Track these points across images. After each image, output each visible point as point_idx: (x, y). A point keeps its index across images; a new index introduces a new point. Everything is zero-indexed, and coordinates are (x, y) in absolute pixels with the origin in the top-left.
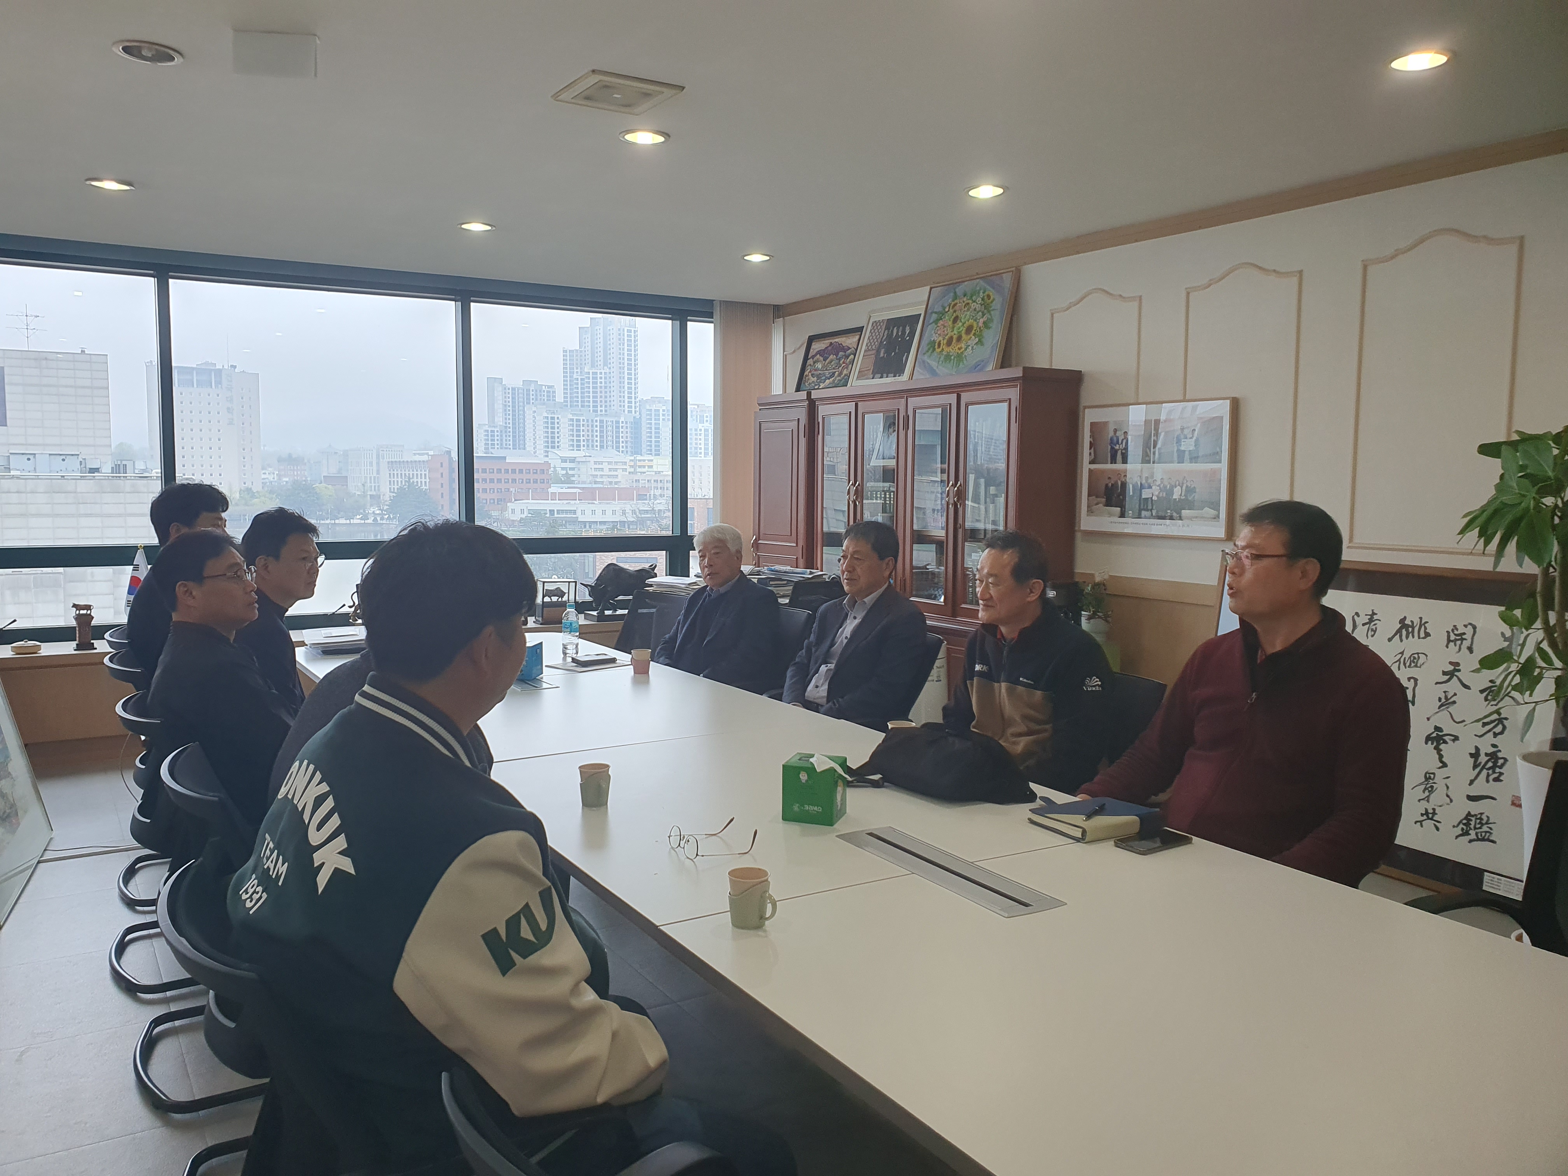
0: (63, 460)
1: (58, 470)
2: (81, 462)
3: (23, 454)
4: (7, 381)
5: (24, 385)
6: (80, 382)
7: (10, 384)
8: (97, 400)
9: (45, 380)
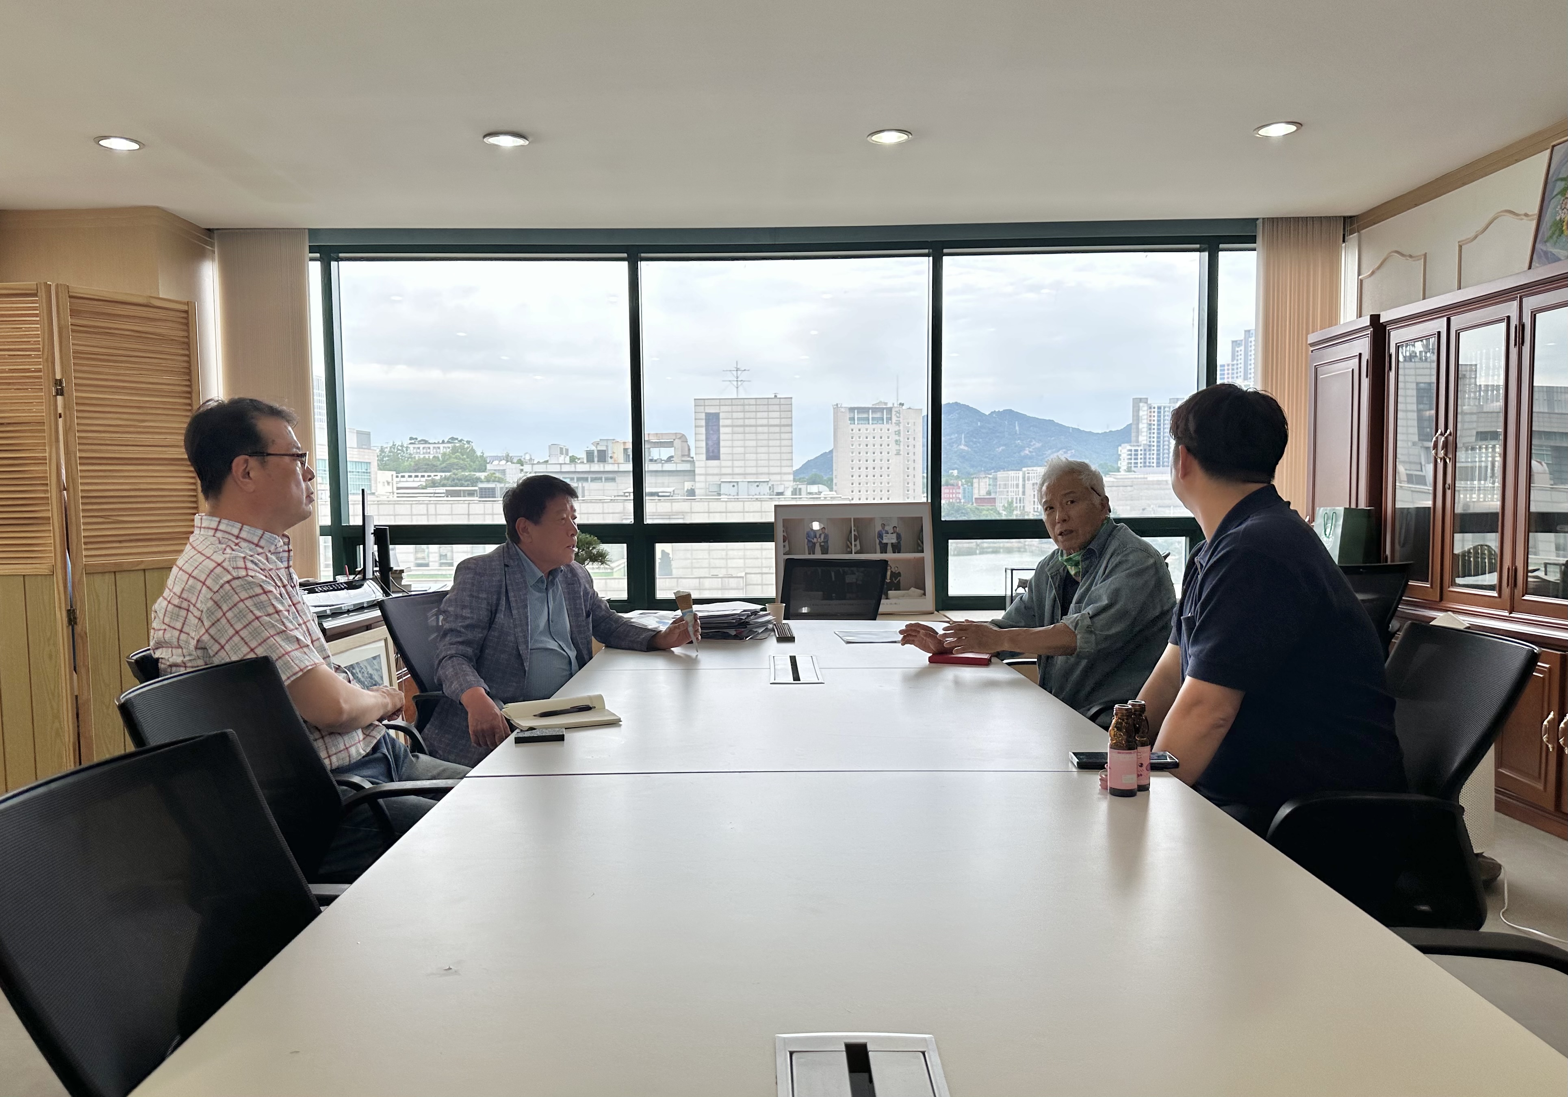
0: (758, 486)
1: (754, 494)
2: (770, 487)
3: (729, 482)
4: (721, 423)
5: (733, 426)
6: (772, 422)
7: (724, 426)
8: (784, 436)
9: (747, 422)
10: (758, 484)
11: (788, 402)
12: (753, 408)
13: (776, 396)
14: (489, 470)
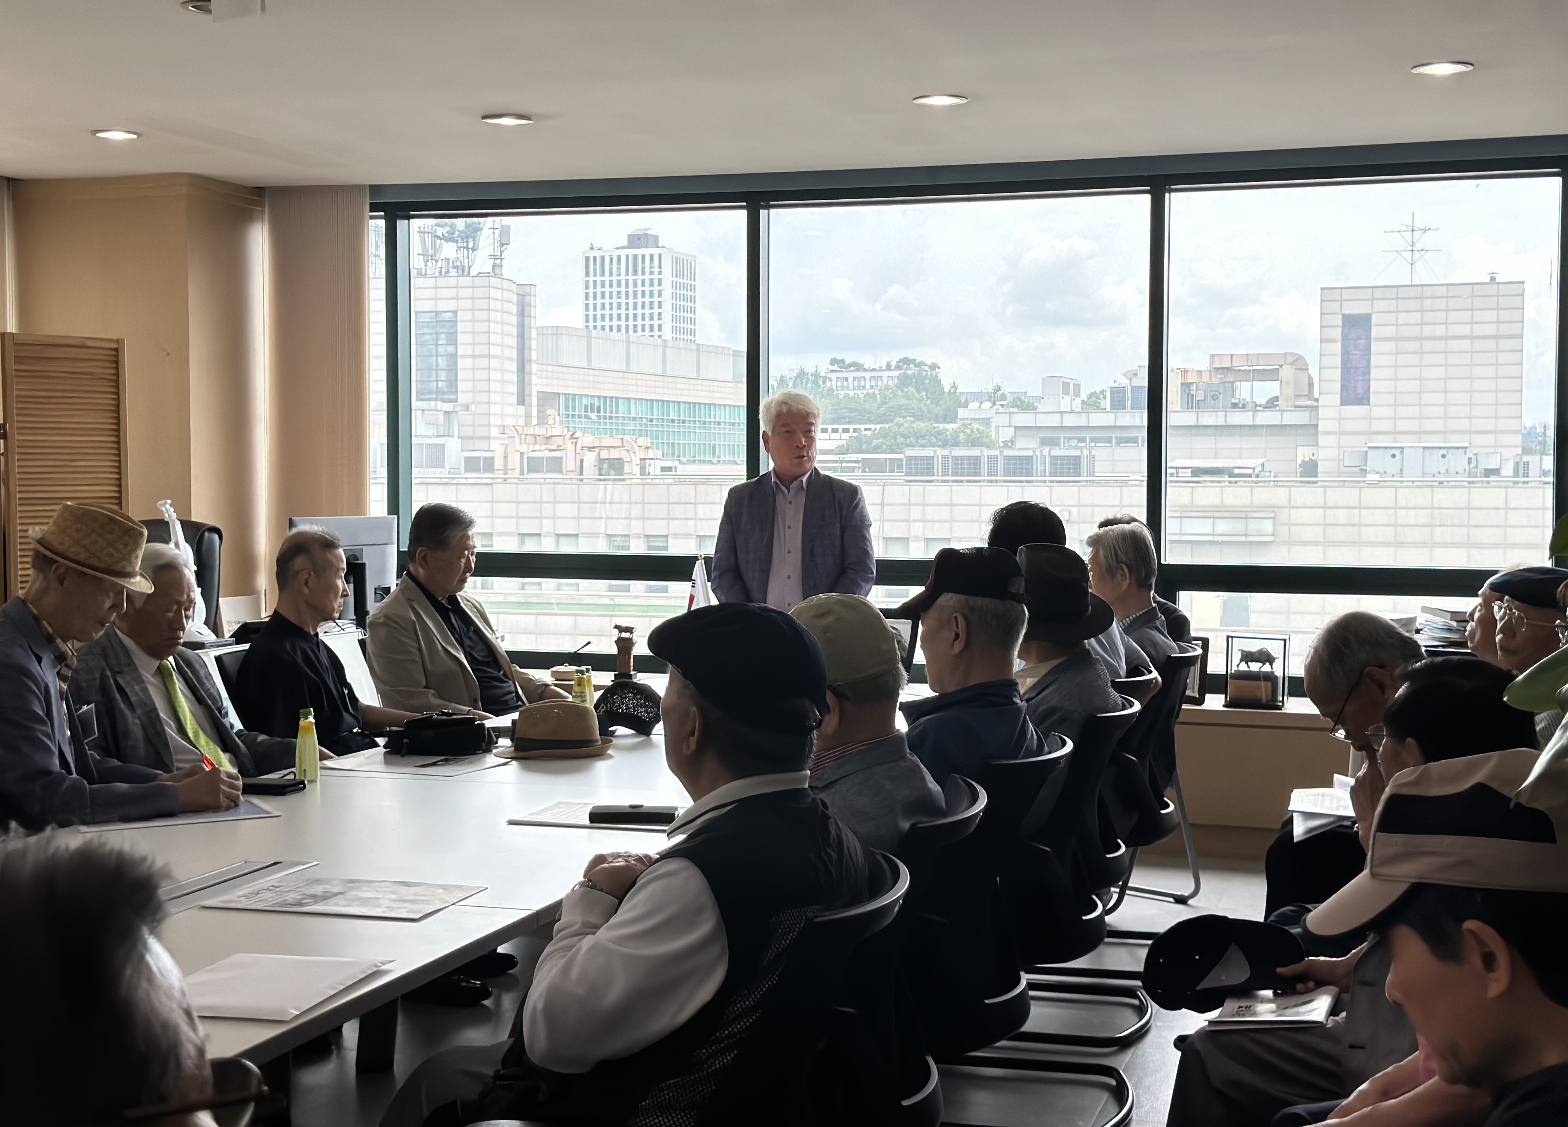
0: (1444, 456)
1: (1435, 471)
2: (1470, 459)
3: (1386, 448)
4: (1373, 335)
5: (1397, 339)
6: (1479, 330)
7: (1379, 339)
8: (1503, 357)
9: (1427, 330)
10: (1445, 452)
11: (1516, 289)
12: (1441, 304)
13: (1493, 279)
14: (962, 419)
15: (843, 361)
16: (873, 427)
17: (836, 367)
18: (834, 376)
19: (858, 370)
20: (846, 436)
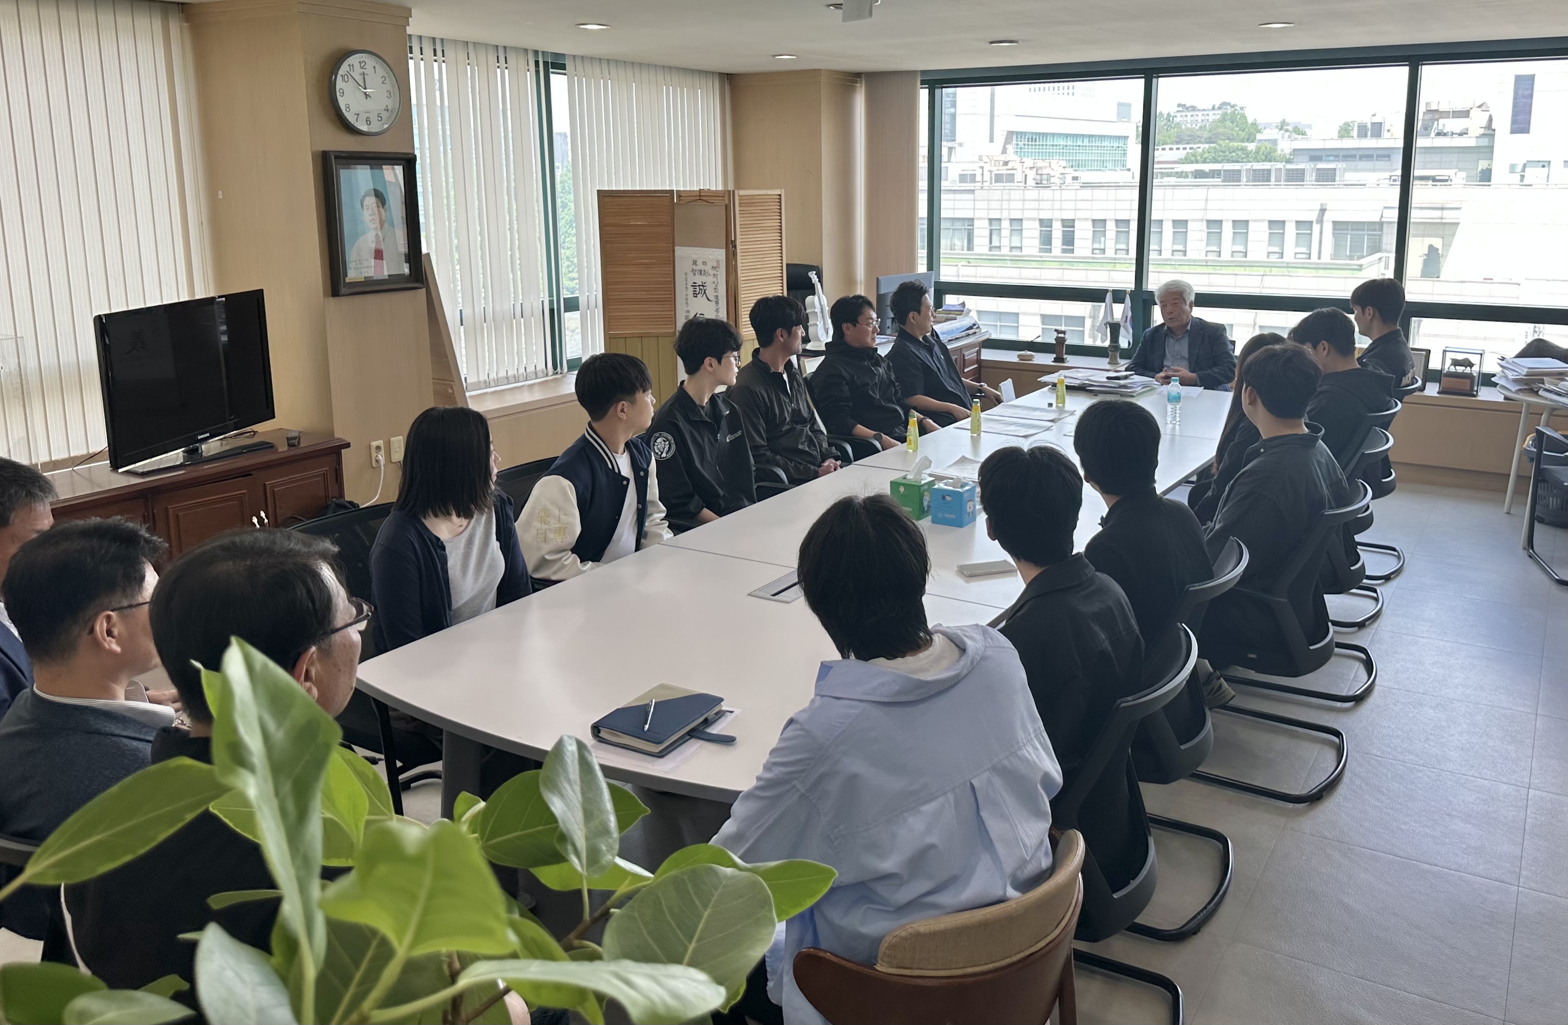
14: (1259, 140)
15: (1185, 105)
16: (1202, 146)
17: (1180, 109)
18: (1178, 115)
19: (1194, 110)
20: (1185, 152)
